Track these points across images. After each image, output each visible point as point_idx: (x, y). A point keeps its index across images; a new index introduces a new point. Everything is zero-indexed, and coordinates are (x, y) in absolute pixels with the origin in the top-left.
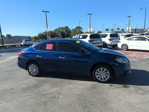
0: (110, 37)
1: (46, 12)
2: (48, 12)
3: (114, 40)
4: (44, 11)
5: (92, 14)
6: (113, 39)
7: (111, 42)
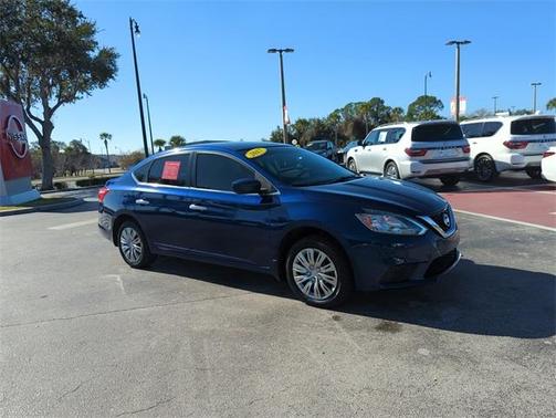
0: (512, 133)
1: (281, 51)
2: (288, 50)
3: (529, 148)
4: (274, 51)
5: (467, 42)
6: (525, 144)
7: (517, 153)
